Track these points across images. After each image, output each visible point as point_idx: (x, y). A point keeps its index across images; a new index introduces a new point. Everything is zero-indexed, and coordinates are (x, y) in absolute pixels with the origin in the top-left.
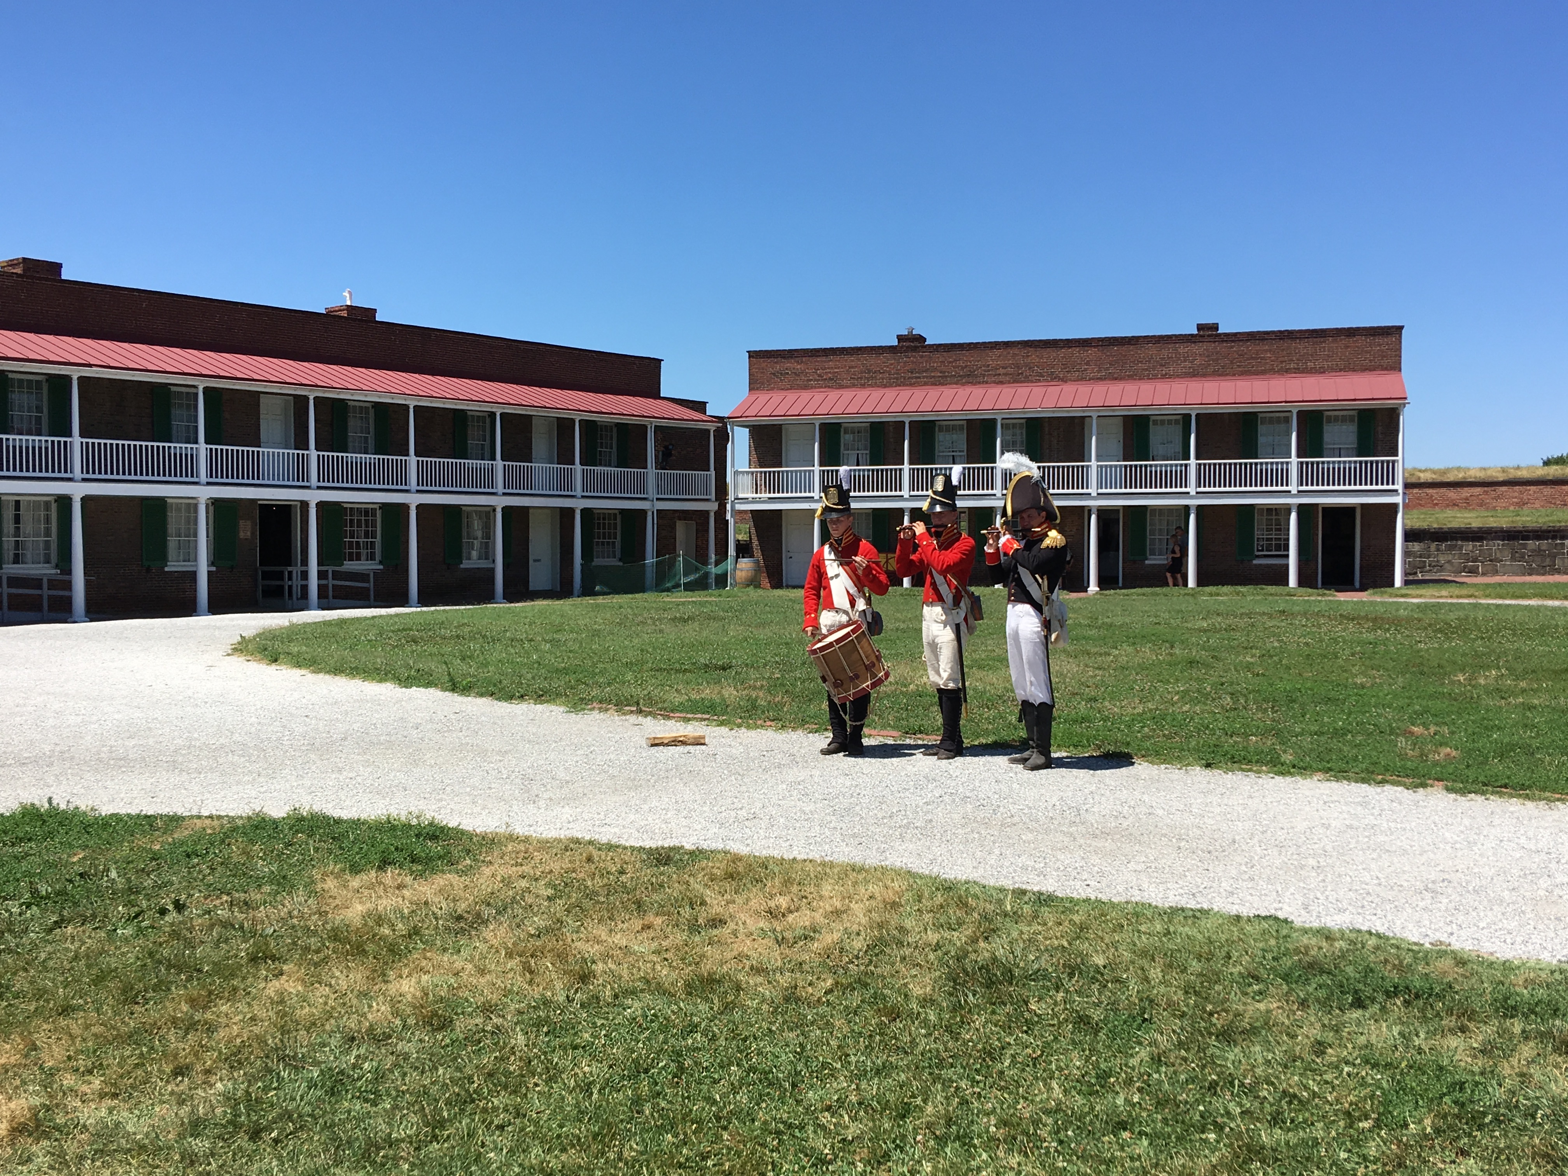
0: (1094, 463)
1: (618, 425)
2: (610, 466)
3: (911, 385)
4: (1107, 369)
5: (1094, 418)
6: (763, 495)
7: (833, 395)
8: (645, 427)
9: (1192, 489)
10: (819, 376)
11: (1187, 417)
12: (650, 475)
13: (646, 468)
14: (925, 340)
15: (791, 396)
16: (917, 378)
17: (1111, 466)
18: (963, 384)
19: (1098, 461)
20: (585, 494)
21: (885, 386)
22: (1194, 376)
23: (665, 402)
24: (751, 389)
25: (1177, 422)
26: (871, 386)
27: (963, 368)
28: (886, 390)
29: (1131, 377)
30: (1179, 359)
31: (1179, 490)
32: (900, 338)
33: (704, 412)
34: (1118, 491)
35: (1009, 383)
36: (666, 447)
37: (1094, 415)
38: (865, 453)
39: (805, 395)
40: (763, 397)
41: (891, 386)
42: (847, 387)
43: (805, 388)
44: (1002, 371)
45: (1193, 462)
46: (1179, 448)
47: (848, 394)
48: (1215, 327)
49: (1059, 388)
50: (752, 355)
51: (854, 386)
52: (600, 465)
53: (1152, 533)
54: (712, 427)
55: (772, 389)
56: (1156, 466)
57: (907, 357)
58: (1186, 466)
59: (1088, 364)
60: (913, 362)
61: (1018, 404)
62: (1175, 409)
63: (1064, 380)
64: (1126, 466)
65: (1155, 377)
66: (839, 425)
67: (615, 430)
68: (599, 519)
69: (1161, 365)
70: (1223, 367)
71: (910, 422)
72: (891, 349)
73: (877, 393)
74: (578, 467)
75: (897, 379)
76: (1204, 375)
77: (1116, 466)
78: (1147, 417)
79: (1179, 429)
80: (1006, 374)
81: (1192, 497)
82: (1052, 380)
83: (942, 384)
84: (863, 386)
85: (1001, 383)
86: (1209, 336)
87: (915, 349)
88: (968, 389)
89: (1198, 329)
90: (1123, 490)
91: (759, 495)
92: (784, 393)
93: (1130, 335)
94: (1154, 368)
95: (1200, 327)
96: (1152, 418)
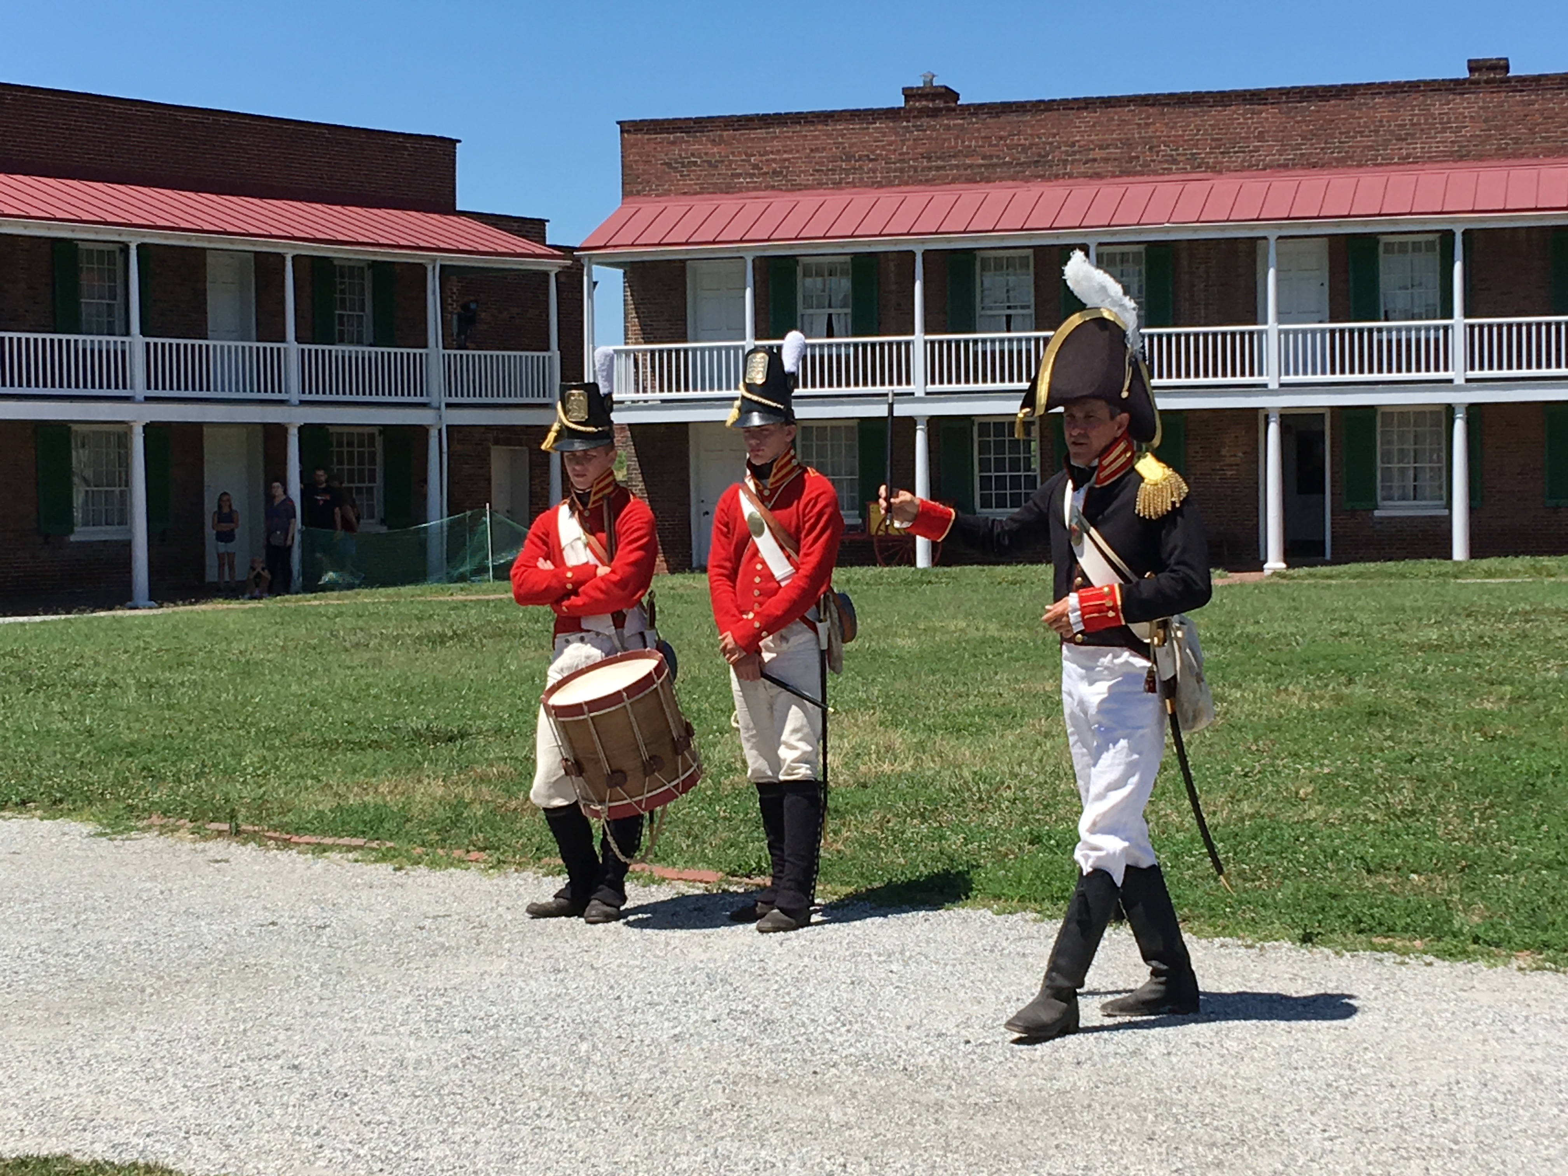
0: (1272, 327)
1: (374, 265)
2: (360, 343)
3: (927, 182)
4: (1298, 147)
5: (1272, 241)
6: (649, 395)
7: (781, 202)
8: (422, 268)
9: (1457, 373)
10: (755, 166)
11: (1447, 236)
12: (432, 359)
13: (425, 346)
14: (956, 96)
15: (702, 206)
16: (938, 168)
17: (1304, 332)
18: (1027, 180)
19: (1280, 321)
20: (307, 397)
21: (880, 185)
22: (1461, 158)
23: (463, 220)
24: (626, 194)
25: (1430, 246)
26: (853, 185)
27: (1025, 149)
28: (883, 193)
29: (1342, 163)
30: (1432, 126)
31: (1432, 375)
32: (909, 94)
33: (541, 238)
34: (1319, 378)
35: (1114, 176)
36: (465, 307)
37: (1272, 235)
38: (843, 314)
39: (728, 204)
40: (649, 208)
41: (890, 184)
42: (807, 187)
43: (728, 190)
44: (1098, 154)
45: (1458, 321)
46: (1434, 297)
47: (808, 201)
48: (1503, 66)
49: (1208, 184)
50: (628, 128)
51: (820, 185)
52: (342, 341)
53: (1387, 457)
54: (553, 267)
55: (667, 193)
56: (1389, 330)
57: (918, 128)
58: (1446, 328)
59: (1261, 137)
60: (930, 138)
61: (1128, 216)
62: (1424, 222)
63: (1216, 170)
64: (1333, 332)
65: (1388, 162)
66: (793, 259)
67: (368, 274)
68: (340, 445)
69: (1400, 139)
70: (1516, 141)
71: (926, 253)
72: (891, 114)
73: (863, 199)
74: (292, 347)
75: (902, 170)
76: (1481, 157)
77: (1314, 332)
78: (1373, 238)
79: (1435, 258)
80: (1106, 160)
81: (1459, 389)
82: (1194, 169)
83: (988, 181)
84: (838, 185)
85: (1098, 176)
86: (1487, 82)
87: (934, 113)
88: (1036, 189)
89: (1471, 70)
90: (1328, 378)
91: (641, 396)
92: (687, 201)
93: (1339, 82)
94: (1386, 143)
95: (1474, 66)
96: (1384, 239)
